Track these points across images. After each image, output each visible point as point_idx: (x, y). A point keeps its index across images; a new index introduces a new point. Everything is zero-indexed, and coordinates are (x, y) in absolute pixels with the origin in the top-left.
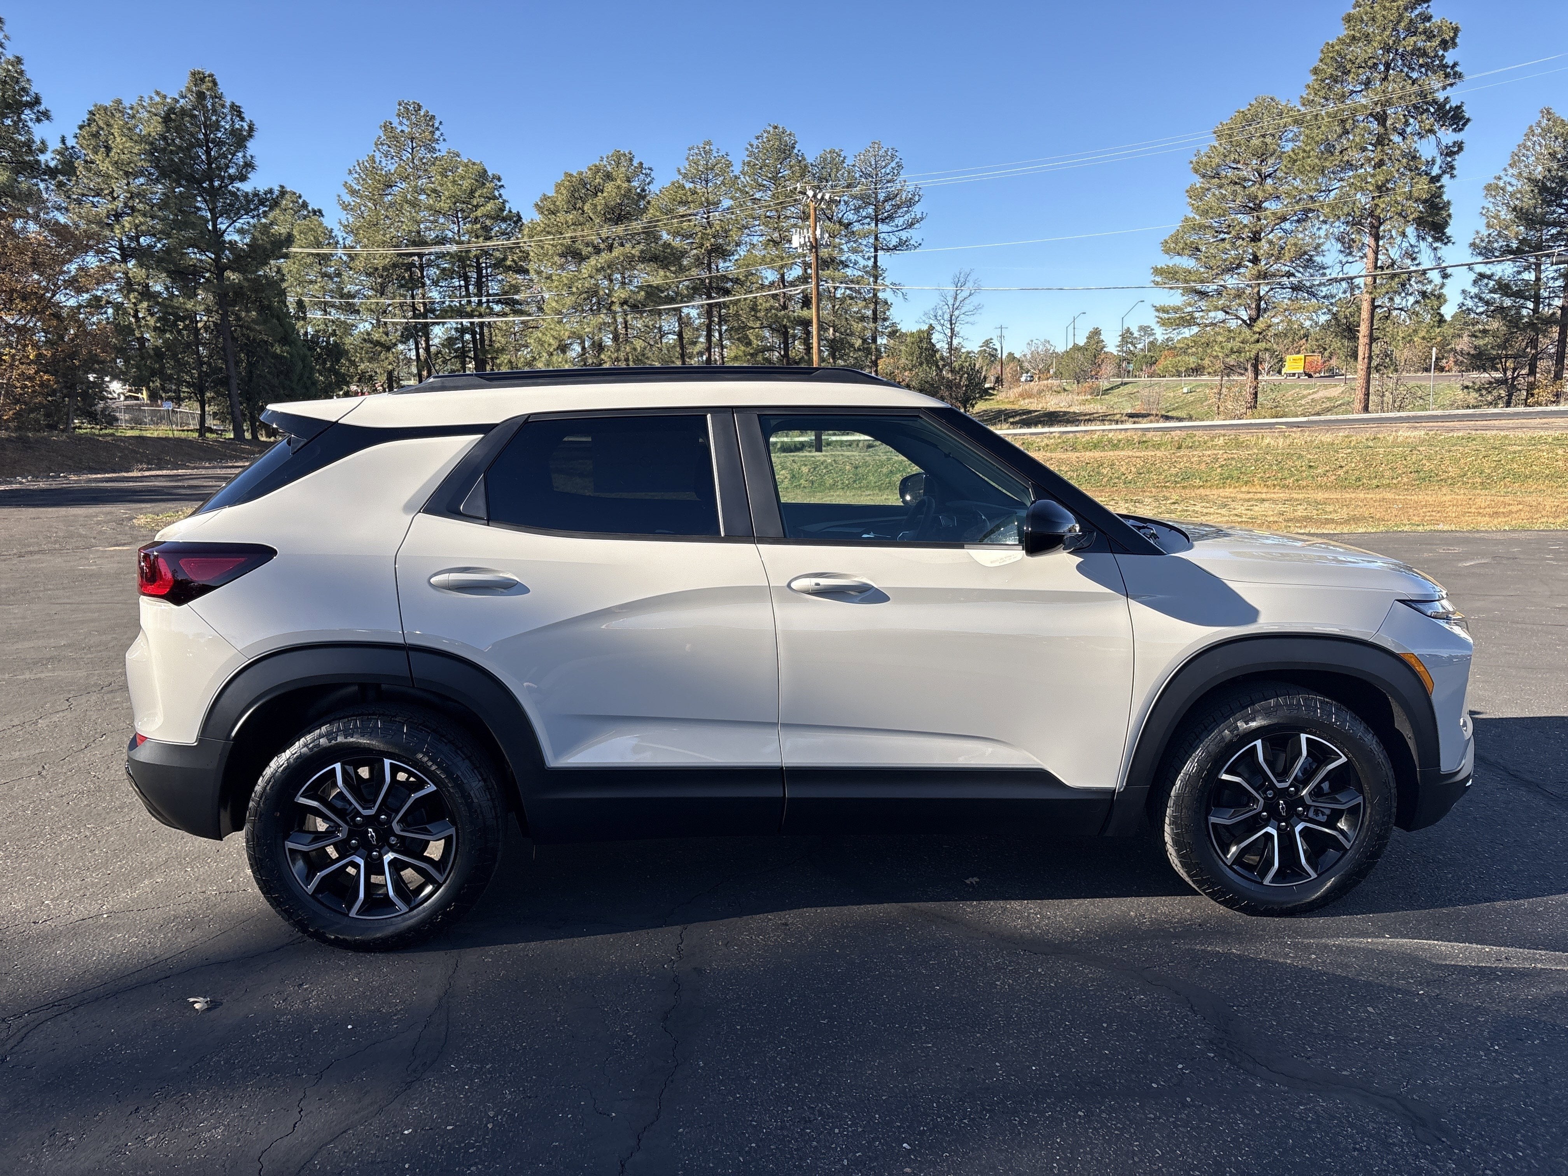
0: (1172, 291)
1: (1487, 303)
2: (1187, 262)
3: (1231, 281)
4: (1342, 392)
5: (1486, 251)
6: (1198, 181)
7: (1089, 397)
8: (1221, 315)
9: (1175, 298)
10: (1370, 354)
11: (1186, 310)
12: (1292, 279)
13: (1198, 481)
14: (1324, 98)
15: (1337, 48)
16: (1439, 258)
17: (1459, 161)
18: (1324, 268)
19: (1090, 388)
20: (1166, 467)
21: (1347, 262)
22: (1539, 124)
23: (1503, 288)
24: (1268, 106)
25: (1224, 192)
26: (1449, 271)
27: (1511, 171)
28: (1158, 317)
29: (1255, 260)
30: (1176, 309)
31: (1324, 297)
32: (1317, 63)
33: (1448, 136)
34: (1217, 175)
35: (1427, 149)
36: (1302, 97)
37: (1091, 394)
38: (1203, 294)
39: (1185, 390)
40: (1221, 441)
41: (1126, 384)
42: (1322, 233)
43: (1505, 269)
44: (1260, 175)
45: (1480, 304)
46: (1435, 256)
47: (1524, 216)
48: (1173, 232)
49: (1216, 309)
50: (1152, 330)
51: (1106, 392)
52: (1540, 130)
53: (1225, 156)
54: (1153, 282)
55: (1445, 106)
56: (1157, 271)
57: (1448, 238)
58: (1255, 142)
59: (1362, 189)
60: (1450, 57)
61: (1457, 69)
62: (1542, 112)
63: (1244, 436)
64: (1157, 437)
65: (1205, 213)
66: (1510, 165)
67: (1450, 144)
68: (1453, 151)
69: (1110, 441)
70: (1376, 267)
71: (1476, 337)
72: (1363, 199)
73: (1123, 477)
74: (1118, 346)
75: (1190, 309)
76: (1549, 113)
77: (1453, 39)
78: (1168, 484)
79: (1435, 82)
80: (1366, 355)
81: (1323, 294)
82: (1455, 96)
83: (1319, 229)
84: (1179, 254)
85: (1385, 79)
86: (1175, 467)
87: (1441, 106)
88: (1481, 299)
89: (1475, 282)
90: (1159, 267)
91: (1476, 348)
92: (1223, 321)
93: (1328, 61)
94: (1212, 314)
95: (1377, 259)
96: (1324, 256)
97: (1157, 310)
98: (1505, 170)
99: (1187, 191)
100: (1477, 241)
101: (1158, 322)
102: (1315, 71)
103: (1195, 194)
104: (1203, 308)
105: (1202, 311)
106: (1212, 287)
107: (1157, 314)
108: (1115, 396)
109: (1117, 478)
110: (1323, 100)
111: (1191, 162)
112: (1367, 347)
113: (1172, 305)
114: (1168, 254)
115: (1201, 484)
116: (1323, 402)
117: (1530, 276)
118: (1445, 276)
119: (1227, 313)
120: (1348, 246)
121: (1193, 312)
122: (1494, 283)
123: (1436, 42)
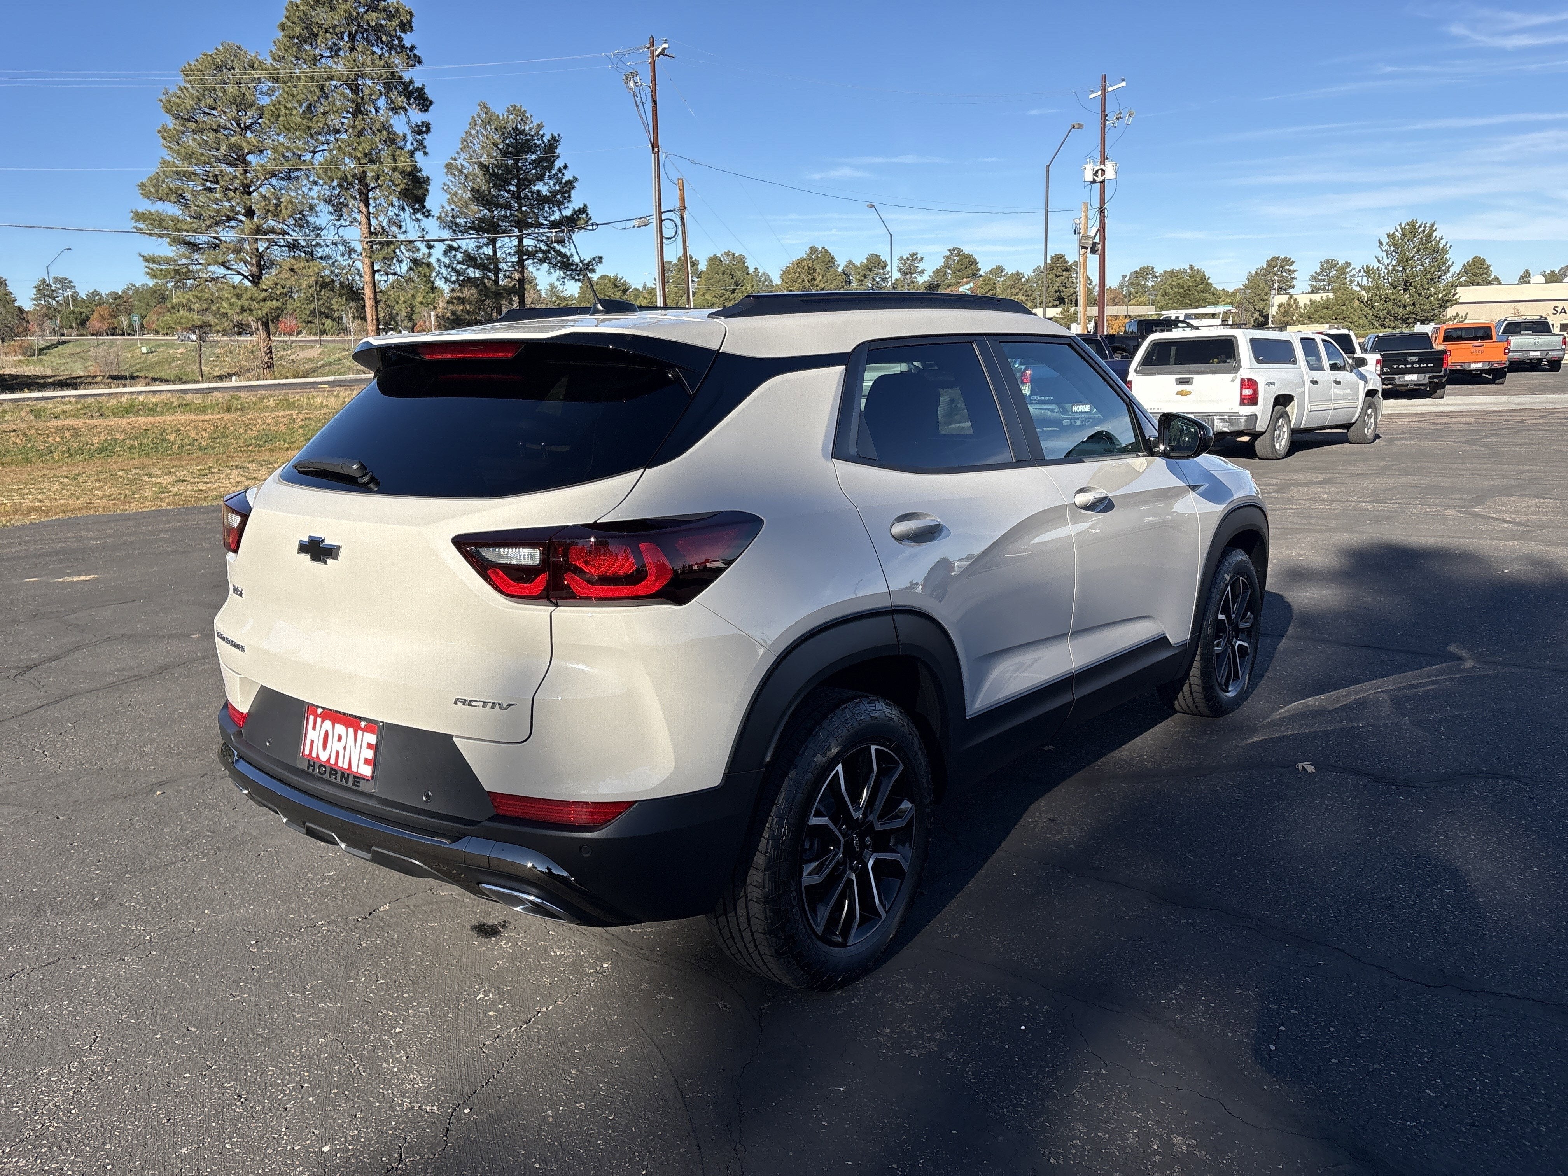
0: (160, 240)
1: (458, 273)
2: (172, 210)
3: (228, 235)
4: (320, 354)
5: (453, 226)
6: (171, 123)
7: (22, 358)
8: (221, 271)
9: (164, 249)
10: (377, 316)
11: (180, 262)
12: (287, 237)
13: (282, 443)
14: (295, 57)
15: (301, 8)
16: (423, 230)
17: (429, 140)
18: (319, 229)
19: (21, 347)
20: (242, 431)
21: (341, 226)
22: (479, 115)
23: (470, 260)
24: (237, 53)
25: (205, 138)
26: (432, 243)
27: (463, 155)
28: (148, 268)
29: (250, 213)
30: (168, 261)
31: (321, 258)
32: (284, 20)
33: (416, 116)
34: (191, 119)
35: (400, 125)
36: (271, 52)
37: (24, 354)
38: (194, 247)
39: (144, 350)
40: (272, 402)
41: (64, 342)
42: (314, 194)
43: (468, 243)
44: (239, 125)
45: (452, 274)
46: (419, 226)
47: (479, 197)
48: (152, 174)
49: (216, 262)
50: (71, 282)
51: (43, 351)
52: (480, 121)
53: (199, 100)
54: (136, 228)
55: (410, 86)
56: (139, 216)
57: (428, 211)
58: (231, 89)
59: (351, 155)
60: (408, 39)
61: (415, 52)
62: (480, 105)
63: (293, 396)
64: (198, 400)
65: (189, 157)
66: (462, 149)
67: (420, 124)
68: (423, 129)
69: (144, 405)
70: (371, 233)
71: (453, 303)
72: (349, 165)
73: (196, 444)
74: (35, 300)
75: (184, 261)
76: (485, 107)
77: (410, 22)
78: (250, 448)
79: (398, 61)
80: (374, 317)
81: (319, 255)
82: (416, 76)
83: (311, 189)
84: (161, 200)
85: (352, 49)
86: (252, 430)
87: (406, 86)
88: (453, 269)
89: (445, 253)
90: (140, 211)
91: (453, 313)
92: (224, 277)
93: (296, 19)
94: (211, 268)
95: (370, 225)
96: (317, 216)
97: (147, 261)
98: (458, 153)
99: (159, 132)
100: (443, 215)
101: (148, 273)
102: (283, 28)
103: (172, 138)
104: (201, 261)
105: (200, 264)
106: (202, 239)
107: (147, 264)
108: (55, 357)
109: (190, 445)
110: (293, 59)
111: (161, 101)
112: (374, 309)
113: (162, 255)
114: (148, 198)
115: (286, 445)
116: (304, 363)
117: (489, 251)
118: (430, 247)
119: (228, 268)
120: (339, 209)
121: (189, 264)
122: (462, 255)
123: (396, 22)
